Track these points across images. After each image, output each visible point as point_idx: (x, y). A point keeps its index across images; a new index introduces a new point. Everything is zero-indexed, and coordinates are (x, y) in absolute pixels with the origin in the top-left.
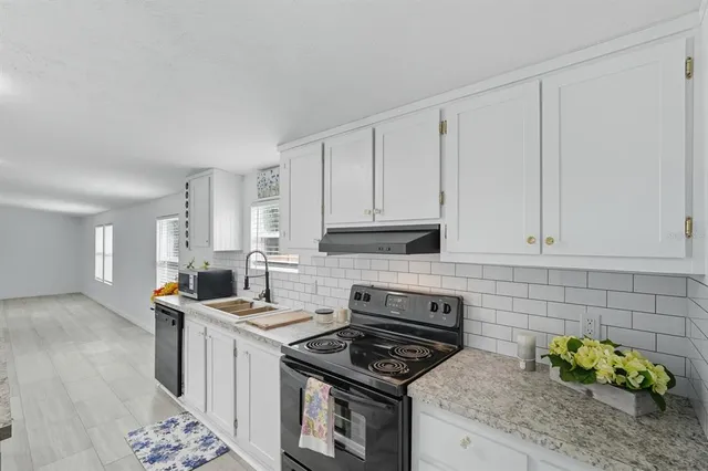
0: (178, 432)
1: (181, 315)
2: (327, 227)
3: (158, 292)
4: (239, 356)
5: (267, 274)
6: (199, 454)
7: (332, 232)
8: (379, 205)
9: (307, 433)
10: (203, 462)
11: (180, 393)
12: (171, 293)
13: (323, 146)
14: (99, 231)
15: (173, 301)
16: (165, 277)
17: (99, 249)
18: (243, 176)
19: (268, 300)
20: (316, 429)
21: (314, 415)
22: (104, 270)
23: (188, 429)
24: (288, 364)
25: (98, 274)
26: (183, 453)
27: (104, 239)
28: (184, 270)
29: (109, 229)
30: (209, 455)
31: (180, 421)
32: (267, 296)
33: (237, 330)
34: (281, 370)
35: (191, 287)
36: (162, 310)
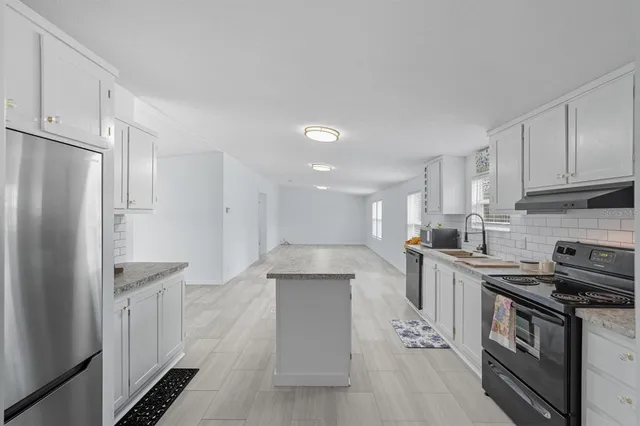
0: (419, 328)
1: (421, 256)
2: (527, 191)
3: (408, 242)
4: (456, 283)
5: (484, 233)
6: (430, 342)
7: (530, 195)
8: (571, 170)
9: (495, 330)
10: (432, 347)
11: (420, 308)
12: (416, 243)
13: (523, 126)
14: (374, 205)
15: (417, 248)
16: (413, 234)
17: (374, 217)
18: (465, 158)
19: (485, 252)
20: (502, 329)
21: (501, 320)
22: (377, 231)
23: (424, 328)
24: (487, 287)
25: (374, 233)
26: (420, 338)
27: (377, 210)
28: (425, 228)
29: (380, 203)
30: (436, 345)
31: (421, 323)
32: (484, 249)
33: (455, 266)
34: (483, 291)
35: (428, 239)
36: (410, 252)
